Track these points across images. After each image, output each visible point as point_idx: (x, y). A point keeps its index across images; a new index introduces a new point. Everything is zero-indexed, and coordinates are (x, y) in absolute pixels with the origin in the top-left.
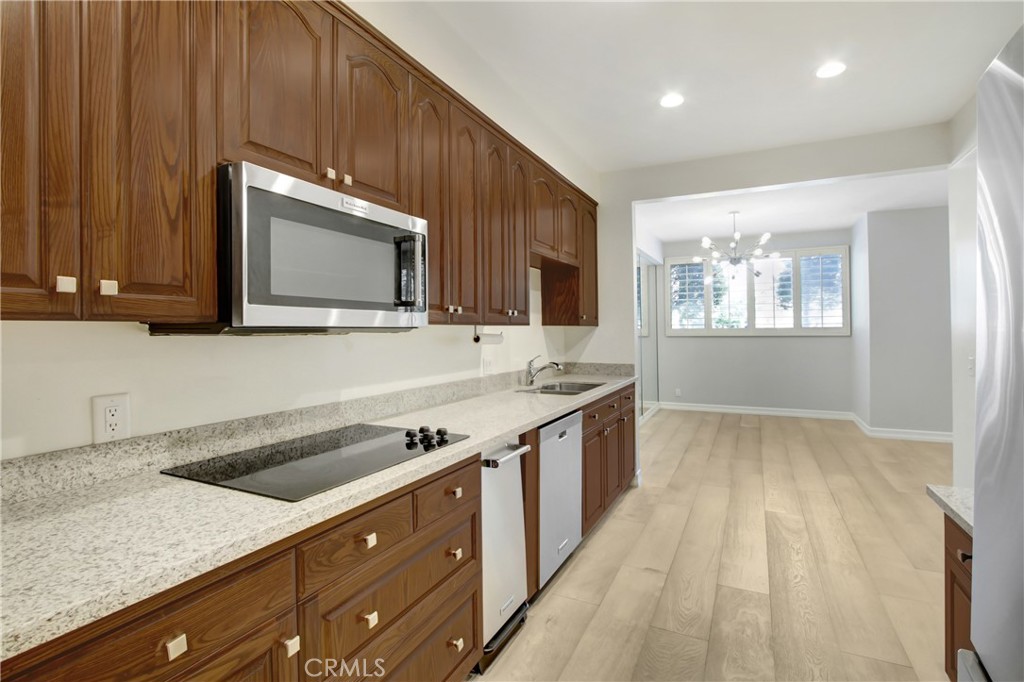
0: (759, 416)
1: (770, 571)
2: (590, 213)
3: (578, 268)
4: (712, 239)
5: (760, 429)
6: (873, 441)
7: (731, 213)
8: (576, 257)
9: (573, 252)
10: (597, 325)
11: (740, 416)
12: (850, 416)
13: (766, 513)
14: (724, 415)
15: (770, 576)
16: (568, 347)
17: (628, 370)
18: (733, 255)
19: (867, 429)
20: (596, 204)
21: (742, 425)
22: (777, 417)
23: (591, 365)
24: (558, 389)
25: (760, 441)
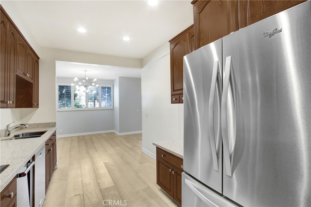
0: (89, 135)
1: (112, 179)
2: (37, 61)
3: (32, 84)
4: (78, 78)
5: (91, 139)
6: (121, 136)
7: (84, 71)
8: (32, 79)
9: (31, 77)
10: (38, 108)
11: (84, 136)
12: (113, 131)
13: (104, 163)
14: (78, 137)
15: (113, 180)
16: (21, 118)
17: (53, 125)
18: (85, 84)
19: (118, 133)
20: (38, 58)
21: (85, 139)
22: (94, 134)
23: (34, 124)
24: (21, 136)
25: (93, 143)
